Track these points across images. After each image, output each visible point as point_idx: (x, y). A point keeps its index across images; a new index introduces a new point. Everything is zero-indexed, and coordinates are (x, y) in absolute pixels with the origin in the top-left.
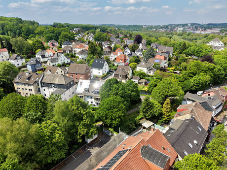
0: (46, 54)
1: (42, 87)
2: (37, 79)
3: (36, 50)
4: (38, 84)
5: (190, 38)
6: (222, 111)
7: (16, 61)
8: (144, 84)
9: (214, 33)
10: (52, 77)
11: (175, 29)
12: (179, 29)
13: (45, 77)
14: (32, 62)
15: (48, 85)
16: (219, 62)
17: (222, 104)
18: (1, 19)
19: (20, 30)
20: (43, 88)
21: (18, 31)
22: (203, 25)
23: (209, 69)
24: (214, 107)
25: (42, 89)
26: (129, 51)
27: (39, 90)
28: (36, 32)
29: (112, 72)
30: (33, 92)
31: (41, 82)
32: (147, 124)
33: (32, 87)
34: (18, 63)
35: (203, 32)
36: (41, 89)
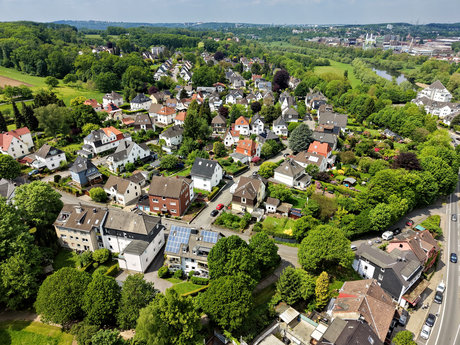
0: (104, 139)
1: (105, 234)
2: (97, 221)
3: (82, 125)
4: (98, 230)
5: (387, 64)
6: (420, 280)
7: (49, 159)
8: (287, 214)
9: (438, 53)
10: (123, 219)
11: (360, 40)
12: (367, 40)
13: (110, 218)
14: (80, 165)
15: (117, 233)
16: (430, 164)
17: (421, 268)
18: (2, 31)
19: (42, 59)
20: (108, 237)
21: (39, 61)
22: (418, 27)
23: (407, 184)
24: (406, 279)
25: (105, 238)
26: (261, 123)
27: (100, 239)
28: (76, 64)
29: (228, 178)
30: (90, 244)
31: (103, 226)
32: (288, 315)
33: (88, 237)
34: (52, 162)
35: (415, 50)
36: (103, 237)
